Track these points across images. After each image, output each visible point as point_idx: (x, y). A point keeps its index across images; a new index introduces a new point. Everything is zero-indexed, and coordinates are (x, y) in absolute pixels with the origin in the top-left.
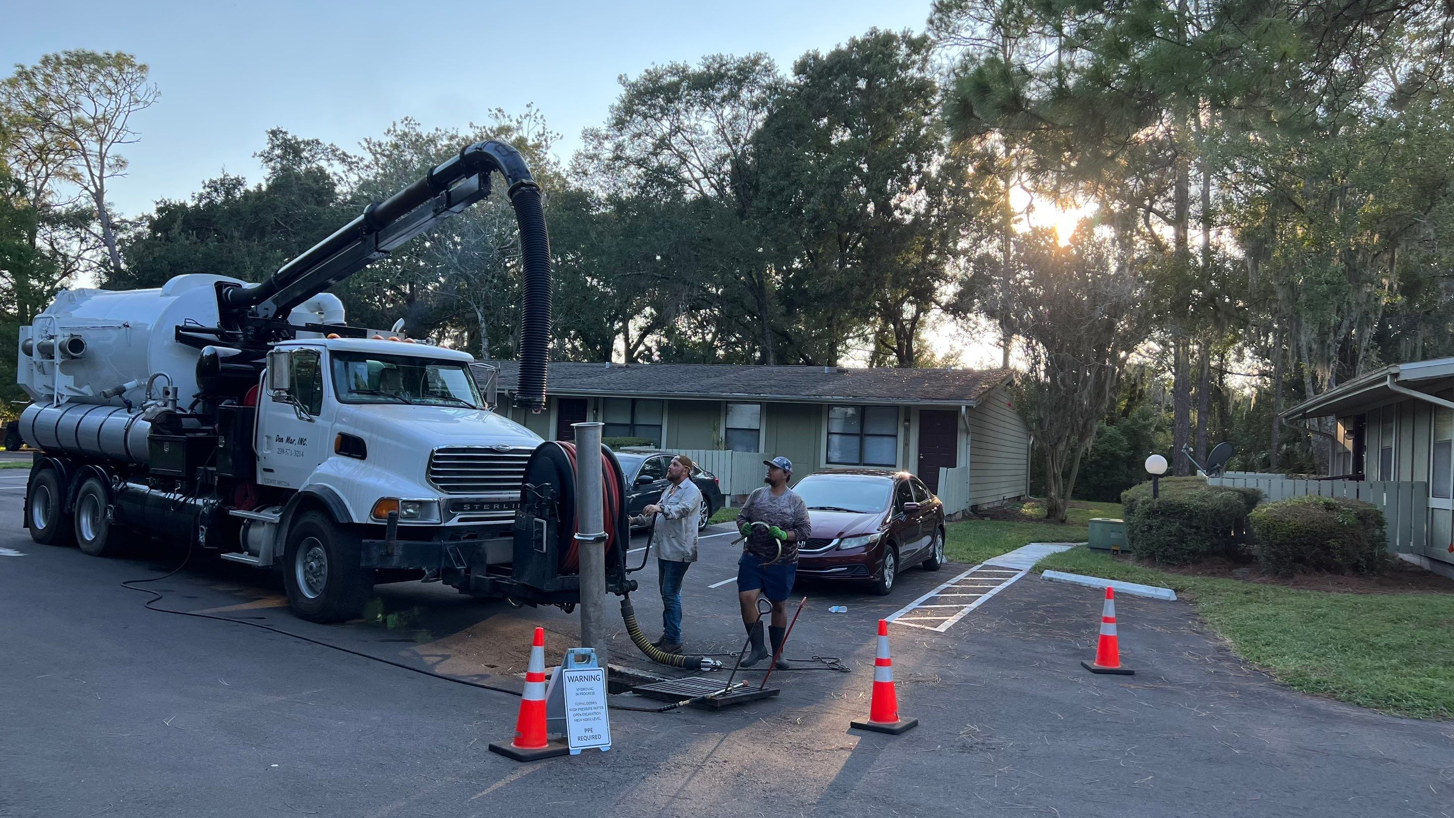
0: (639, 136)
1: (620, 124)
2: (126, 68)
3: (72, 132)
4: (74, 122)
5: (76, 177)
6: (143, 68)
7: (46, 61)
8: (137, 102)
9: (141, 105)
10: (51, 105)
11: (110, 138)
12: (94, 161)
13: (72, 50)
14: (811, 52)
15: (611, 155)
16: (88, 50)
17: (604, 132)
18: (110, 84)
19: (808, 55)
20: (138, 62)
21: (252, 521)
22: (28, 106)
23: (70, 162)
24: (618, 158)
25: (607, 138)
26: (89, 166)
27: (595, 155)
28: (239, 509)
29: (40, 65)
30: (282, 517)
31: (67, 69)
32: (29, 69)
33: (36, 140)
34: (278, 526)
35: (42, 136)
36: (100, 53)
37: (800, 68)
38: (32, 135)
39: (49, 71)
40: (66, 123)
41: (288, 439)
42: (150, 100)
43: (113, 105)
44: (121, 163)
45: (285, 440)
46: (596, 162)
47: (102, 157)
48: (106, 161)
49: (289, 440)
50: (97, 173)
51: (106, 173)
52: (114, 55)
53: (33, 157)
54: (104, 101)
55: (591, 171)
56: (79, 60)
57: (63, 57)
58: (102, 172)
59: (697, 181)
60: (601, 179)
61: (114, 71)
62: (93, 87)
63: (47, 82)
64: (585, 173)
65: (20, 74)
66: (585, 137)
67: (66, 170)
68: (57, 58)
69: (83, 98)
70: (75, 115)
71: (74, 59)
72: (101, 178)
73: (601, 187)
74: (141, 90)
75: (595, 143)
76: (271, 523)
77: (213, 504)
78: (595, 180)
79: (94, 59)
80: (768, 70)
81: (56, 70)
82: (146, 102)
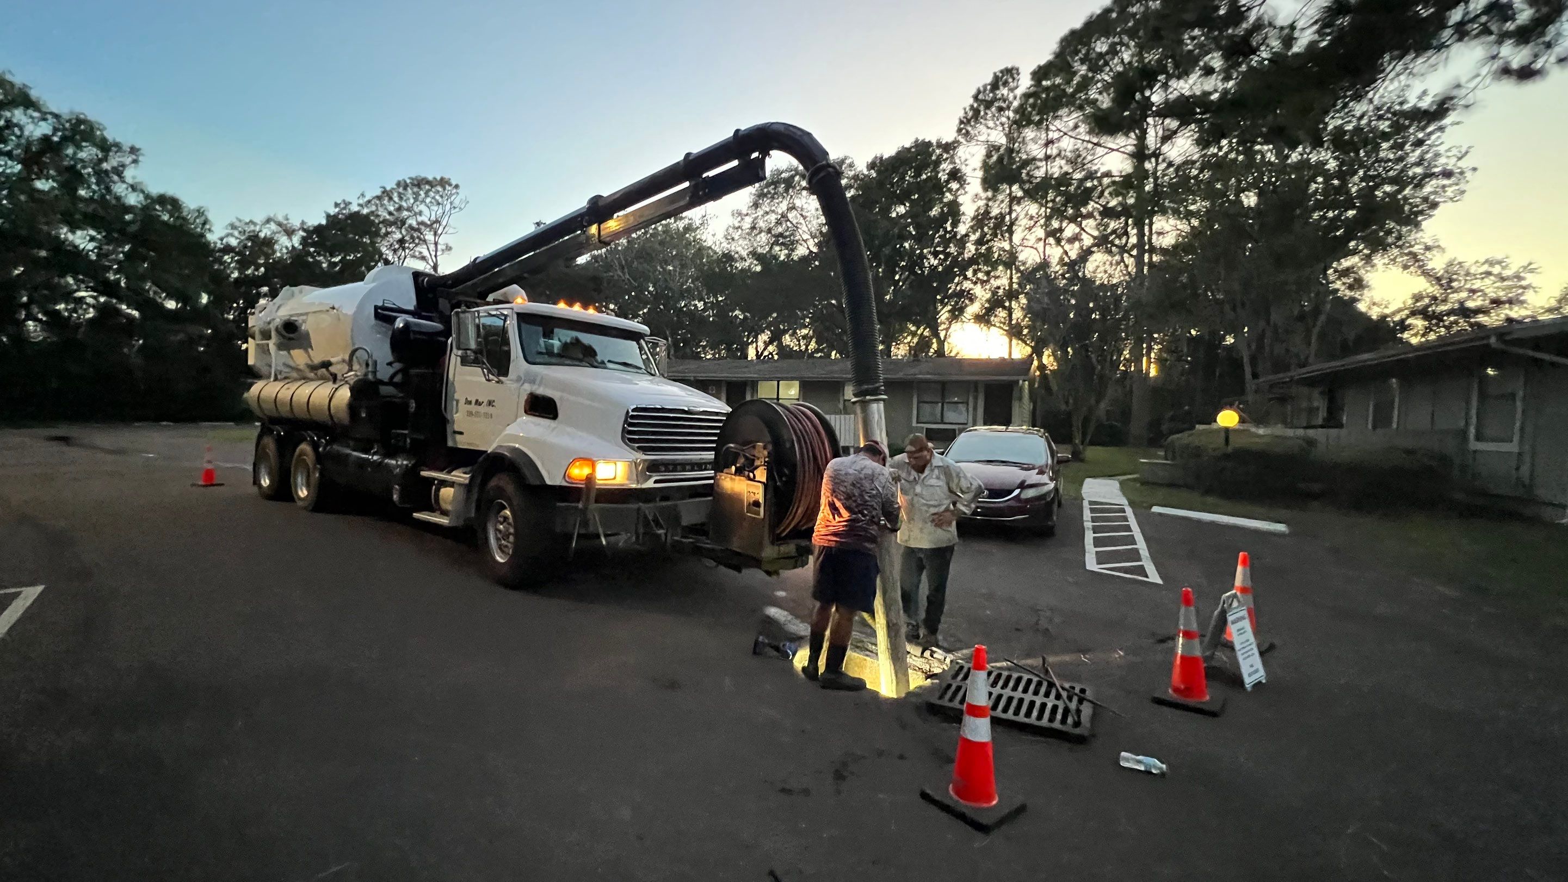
0: (767, 213)
1: (756, 205)
2: (448, 187)
3: (418, 230)
4: (419, 224)
5: (423, 258)
6: (457, 187)
7: (398, 184)
8: (455, 208)
9: (457, 210)
10: (405, 214)
11: (439, 232)
12: (432, 247)
13: (413, 176)
14: (878, 155)
15: (749, 226)
16: (423, 175)
17: (744, 212)
18: (438, 197)
19: (876, 157)
20: (454, 183)
21: (444, 483)
22: (390, 213)
23: (417, 249)
24: (753, 228)
25: (747, 215)
26: (428, 249)
27: (739, 227)
28: (430, 469)
29: (395, 187)
30: (472, 479)
31: (411, 189)
32: (388, 188)
33: (398, 236)
34: (468, 488)
35: (401, 232)
36: (430, 178)
37: (872, 166)
38: (394, 232)
39: (401, 190)
40: (414, 224)
41: (477, 401)
42: (462, 207)
43: (440, 211)
44: (449, 248)
45: (474, 402)
46: (740, 230)
47: (436, 244)
48: (439, 247)
49: (478, 403)
50: (433, 254)
51: (439, 253)
52: (438, 178)
53: (397, 246)
54: (435, 208)
55: (736, 237)
56: (419, 183)
57: (408, 181)
58: (436, 251)
59: (805, 241)
60: (742, 242)
61: (439, 188)
62: (428, 200)
63: (401, 198)
64: (733, 239)
65: (383, 192)
66: (733, 215)
67: (417, 254)
68: (405, 182)
69: (422, 207)
70: (420, 219)
71: (416, 182)
72: (436, 256)
73: (743, 248)
74: (456, 203)
75: (739, 219)
76: (460, 485)
77: (407, 465)
78: (740, 243)
79: (428, 182)
80: (851, 165)
81: (405, 189)
82: (460, 208)
